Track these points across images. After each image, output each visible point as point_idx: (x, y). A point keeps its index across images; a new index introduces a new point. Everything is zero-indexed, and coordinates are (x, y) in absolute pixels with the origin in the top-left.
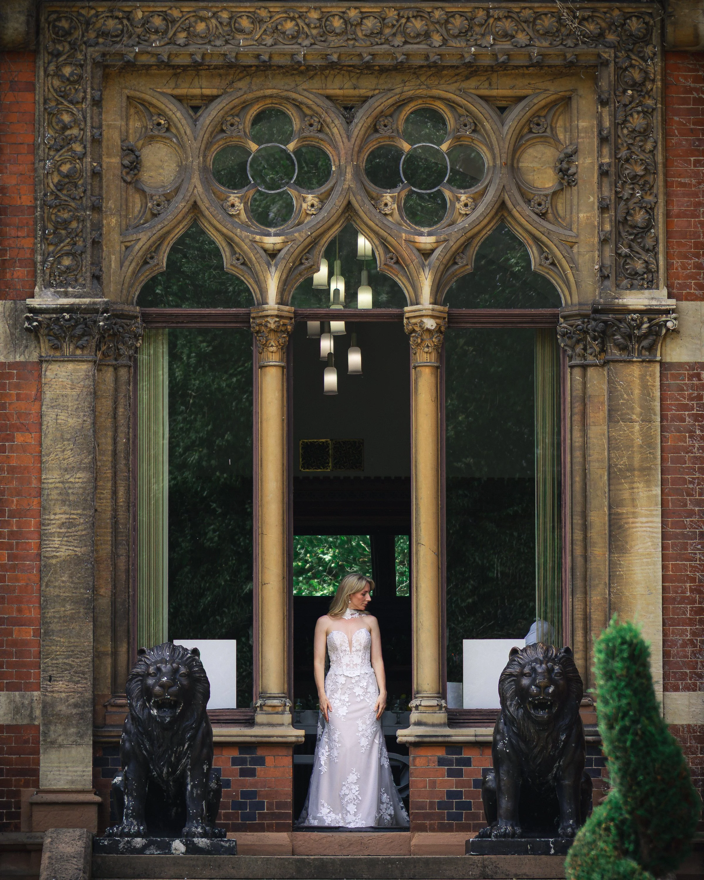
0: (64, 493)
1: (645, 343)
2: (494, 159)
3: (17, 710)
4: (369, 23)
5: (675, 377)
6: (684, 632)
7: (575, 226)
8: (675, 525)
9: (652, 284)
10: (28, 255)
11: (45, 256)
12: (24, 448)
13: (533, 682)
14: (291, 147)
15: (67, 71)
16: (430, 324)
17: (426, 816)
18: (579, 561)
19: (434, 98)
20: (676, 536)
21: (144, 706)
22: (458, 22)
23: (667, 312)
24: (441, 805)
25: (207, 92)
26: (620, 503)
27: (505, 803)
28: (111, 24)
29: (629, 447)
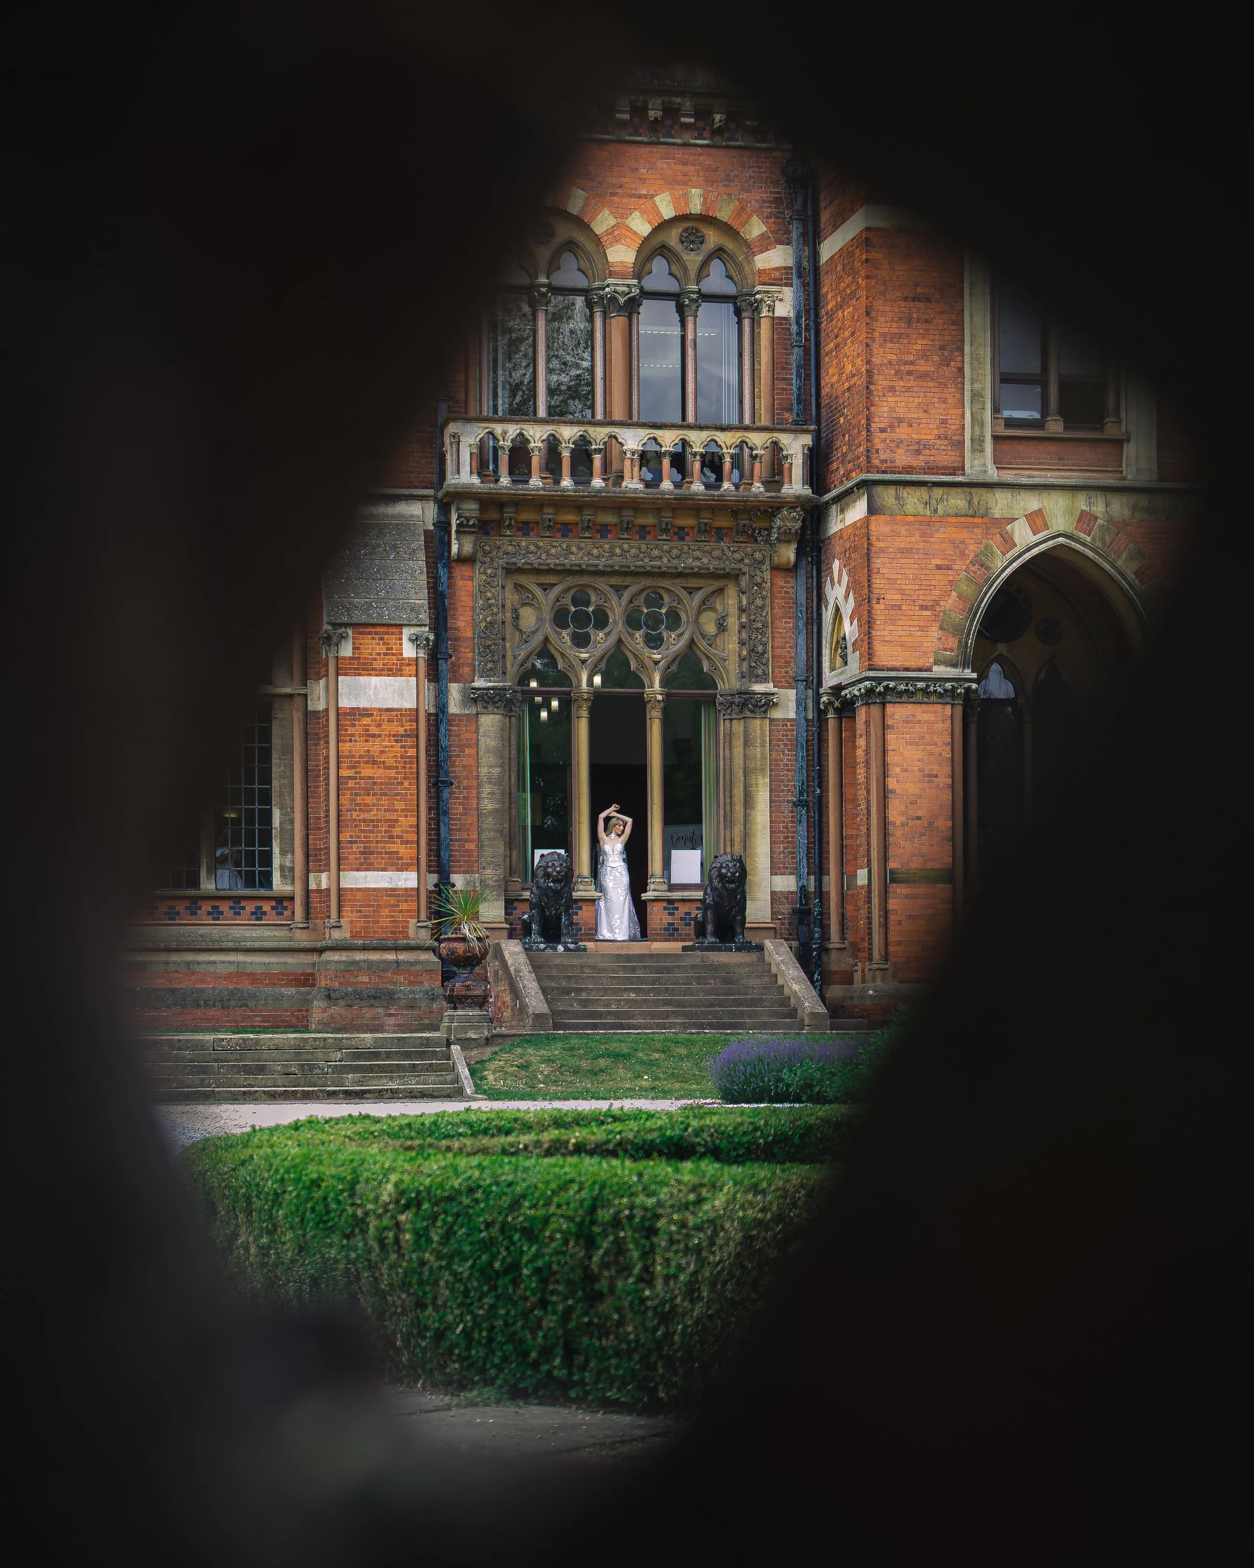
0: (489, 778)
1: (762, 709)
2: (688, 618)
3: (468, 883)
4: (633, 551)
5: (776, 725)
6: (779, 847)
7: (726, 652)
8: (776, 796)
9: (766, 681)
10: (470, 661)
11: (480, 662)
12: (469, 756)
13: (728, 871)
14: (591, 609)
15: (489, 571)
16: (660, 697)
17: (658, 935)
18: (728, 813)
19: (659, 587)
20: (776, 801)
21: (545, 881)
22: (675, 551)
23: (773, 694)
24: (665, 929)
25: (552, 582)
26: (751, 786)
27: (710, 928)
28: (510, 548)
29: (755, 759)
